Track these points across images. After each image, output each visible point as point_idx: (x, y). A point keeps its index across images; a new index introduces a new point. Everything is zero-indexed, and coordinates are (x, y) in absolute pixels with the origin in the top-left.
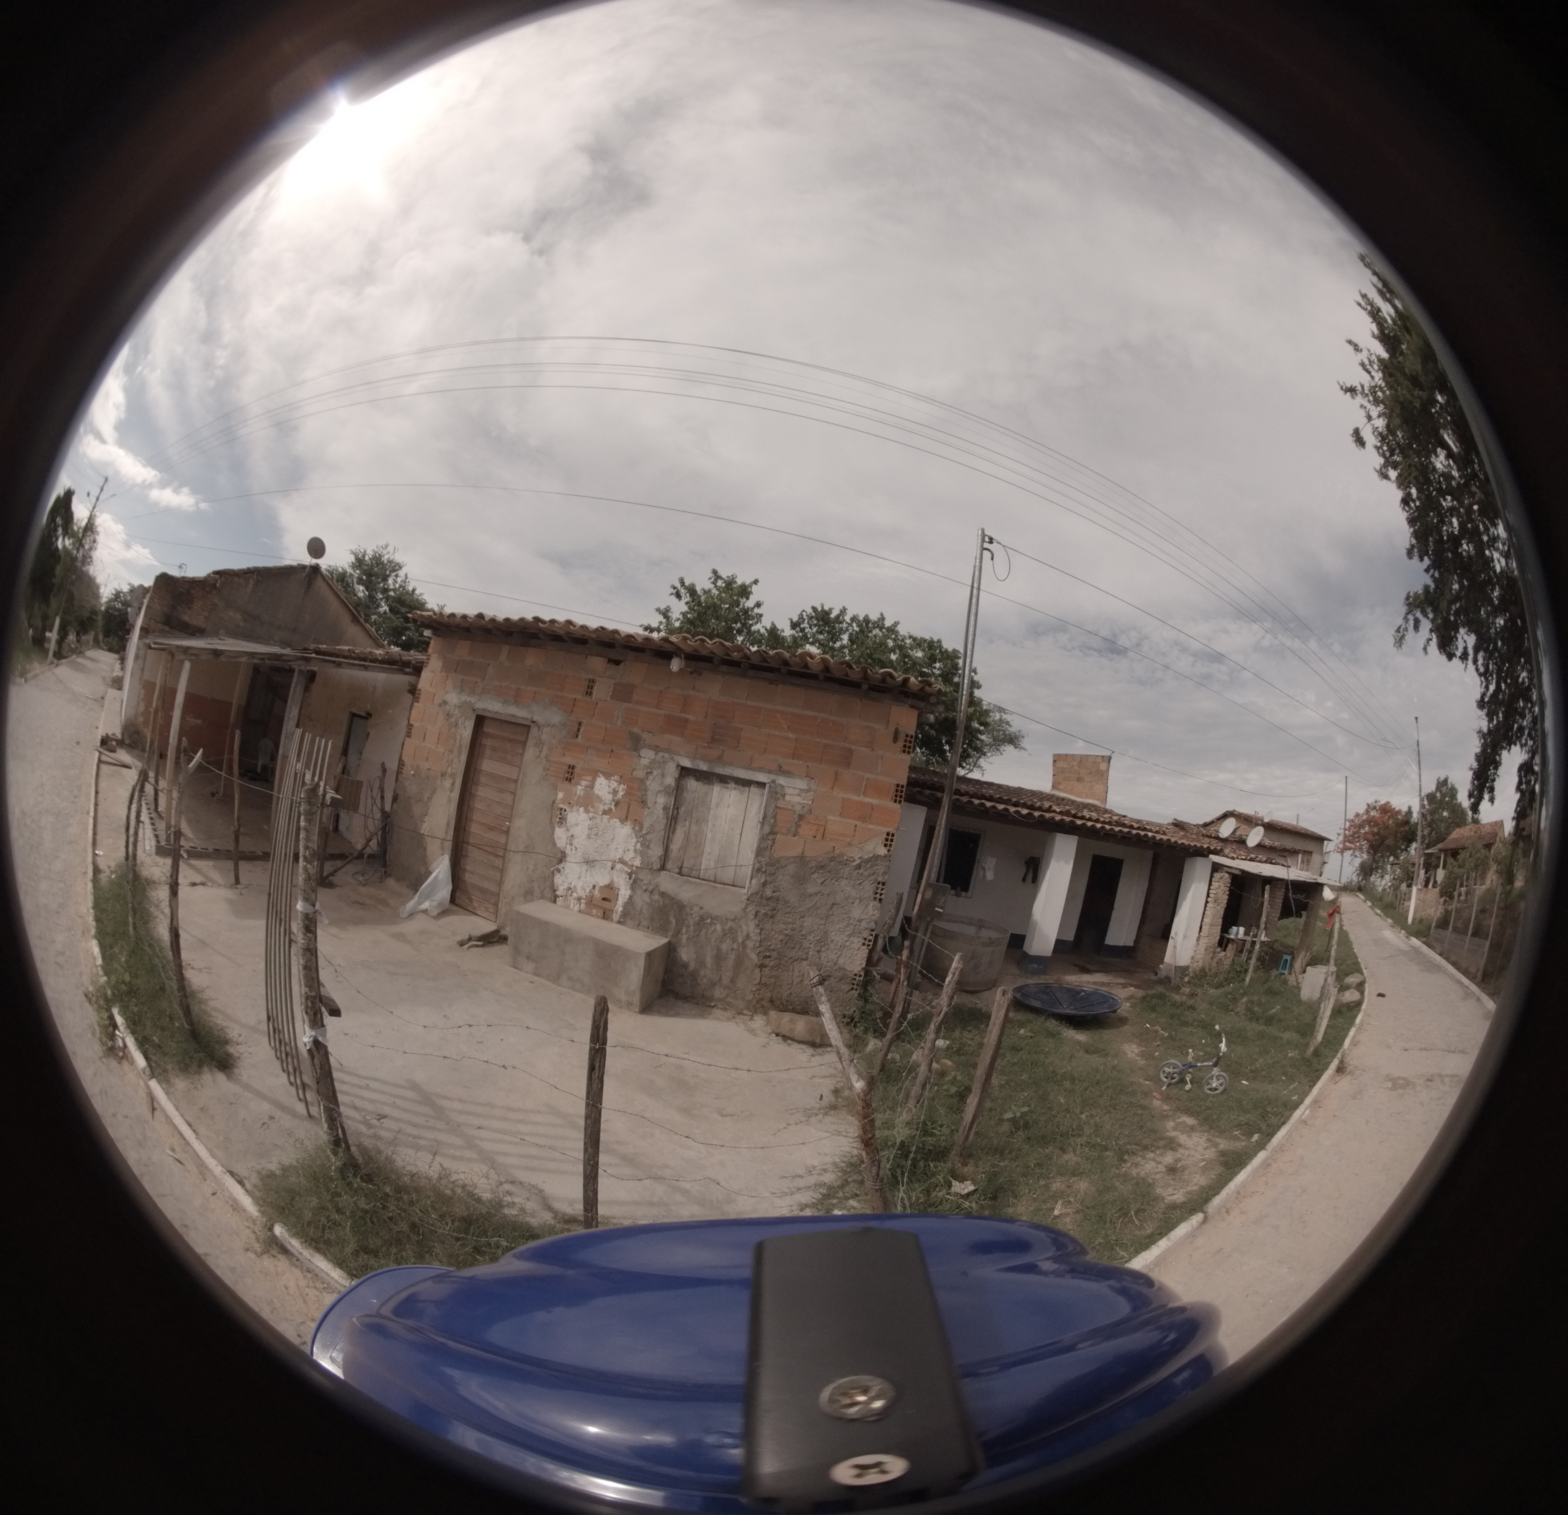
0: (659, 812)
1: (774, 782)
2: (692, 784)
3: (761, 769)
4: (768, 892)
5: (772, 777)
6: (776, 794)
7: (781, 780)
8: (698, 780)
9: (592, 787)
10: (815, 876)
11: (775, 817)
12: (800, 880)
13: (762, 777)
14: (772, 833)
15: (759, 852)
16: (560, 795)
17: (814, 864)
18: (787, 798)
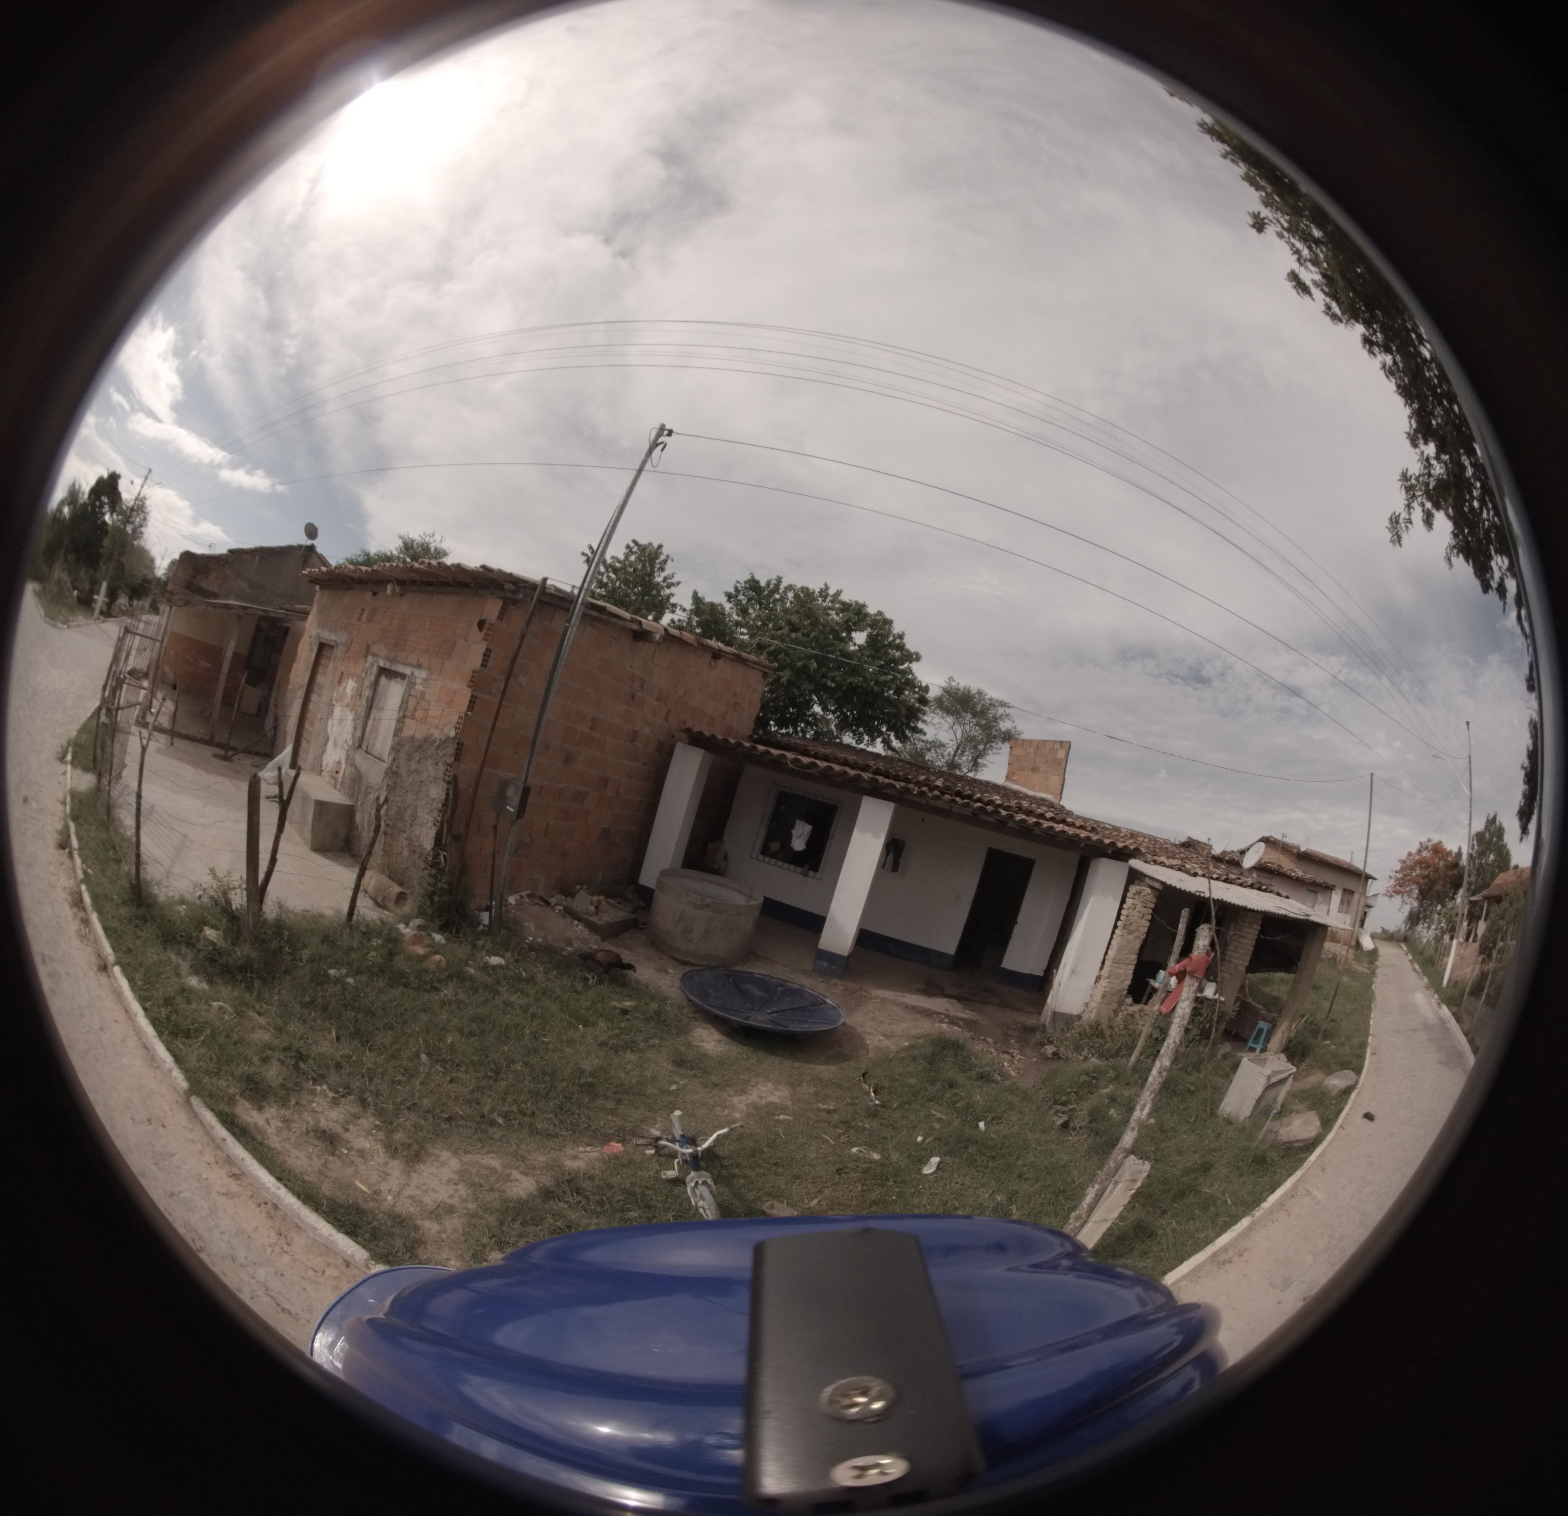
0: (364, 702)
1: (412, 674)
2: (383, 680)
3: (410, 665)
4: (394, 769)
5: (413, 669)
6: (411, 685)
7: (417, 673)
8: (386, 677)
9: (345, 687)
10: (416, 754)
11: (407, 703)
12: (409, 758)
13: (408, 671)
14: (404, 717)
15: (395, 735)
16: (335, 694)
17: (417, 744)
18: (417, 687)
